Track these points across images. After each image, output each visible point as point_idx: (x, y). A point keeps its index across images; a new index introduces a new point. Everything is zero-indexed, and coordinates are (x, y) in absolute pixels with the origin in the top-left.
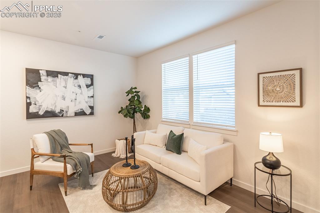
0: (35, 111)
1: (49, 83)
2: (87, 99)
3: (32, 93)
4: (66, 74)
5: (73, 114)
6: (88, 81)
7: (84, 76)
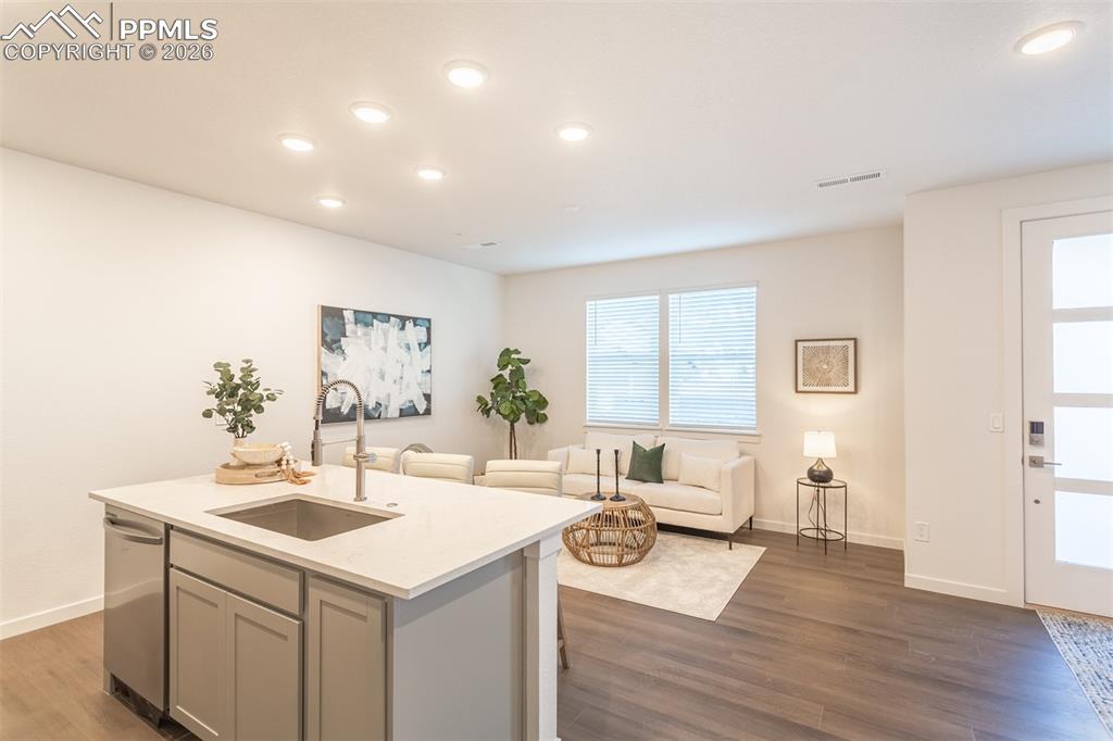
0: (335, 406)
1: (359, 341)
2: (420, 377)
3: (332, 362)
4: (386, 318)
5: (397, 414)
6: (419, 334)
7: (415, 321)
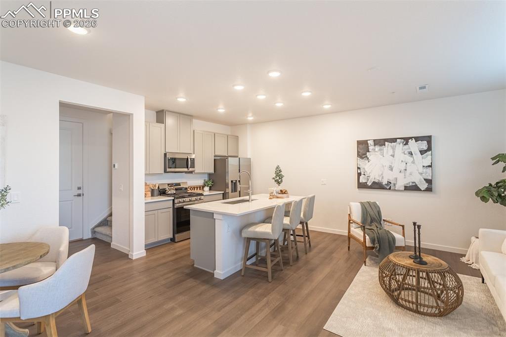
0: (364, 181)
1: (377, 153)
2: (421, 170)
3: (363, 163)
4: (393, 140)
5: (403, 188)
6: (424, 145)
7: (417, 139)
